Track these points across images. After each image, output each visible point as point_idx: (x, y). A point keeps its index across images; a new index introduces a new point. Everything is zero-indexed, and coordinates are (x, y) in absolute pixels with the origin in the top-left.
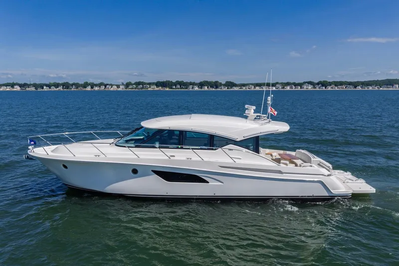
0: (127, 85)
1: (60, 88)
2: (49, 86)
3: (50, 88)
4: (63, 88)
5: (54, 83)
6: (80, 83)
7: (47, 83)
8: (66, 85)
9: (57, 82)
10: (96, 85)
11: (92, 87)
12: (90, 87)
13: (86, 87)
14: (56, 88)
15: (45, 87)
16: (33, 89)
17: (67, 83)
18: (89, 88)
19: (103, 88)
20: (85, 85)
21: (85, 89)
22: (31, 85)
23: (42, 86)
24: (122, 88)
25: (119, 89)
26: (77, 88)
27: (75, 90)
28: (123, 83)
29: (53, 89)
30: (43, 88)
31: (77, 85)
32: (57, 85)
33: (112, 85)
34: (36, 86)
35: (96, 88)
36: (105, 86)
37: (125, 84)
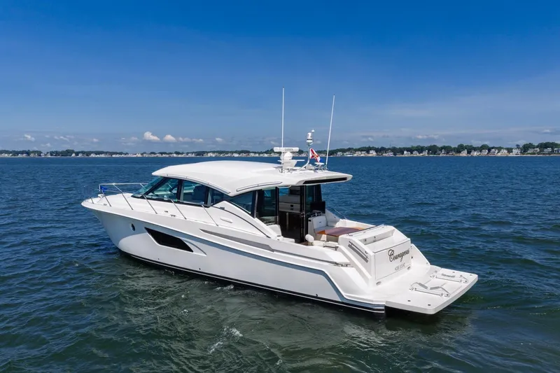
0: (525, 148)
1: (425, 153)
2: (411, 150)
3: (412, 153)
4: (428, 153)
5: (418, 147)
6: (453, 147)
7: (409, 146)
8: (433, 149)
9: (422, 145)
10: (475, 149)
11: (469, 152)
12: (466, 151)
13: (460, 152)
14: (420, 153)
15: (405, 152)
16: (391, 154)
17: (435, 146)
18: (464, 154)
19: (485, 152)
20: (460, 149)
21: (458, 155)
22: (389, 149)
23: (401, 151)
24: (515, 153)
25: (511, 155)
26: (448, 153)
27: (445, 155)
28: (518, 146)
29: (416, 154)
30: (403, 153)
31: (447, 149)
32: (420, 150)
33: (500, 149)
34: (394, 150)
35: (475, 154)
36: (489, 150)
37: (521, 147)
